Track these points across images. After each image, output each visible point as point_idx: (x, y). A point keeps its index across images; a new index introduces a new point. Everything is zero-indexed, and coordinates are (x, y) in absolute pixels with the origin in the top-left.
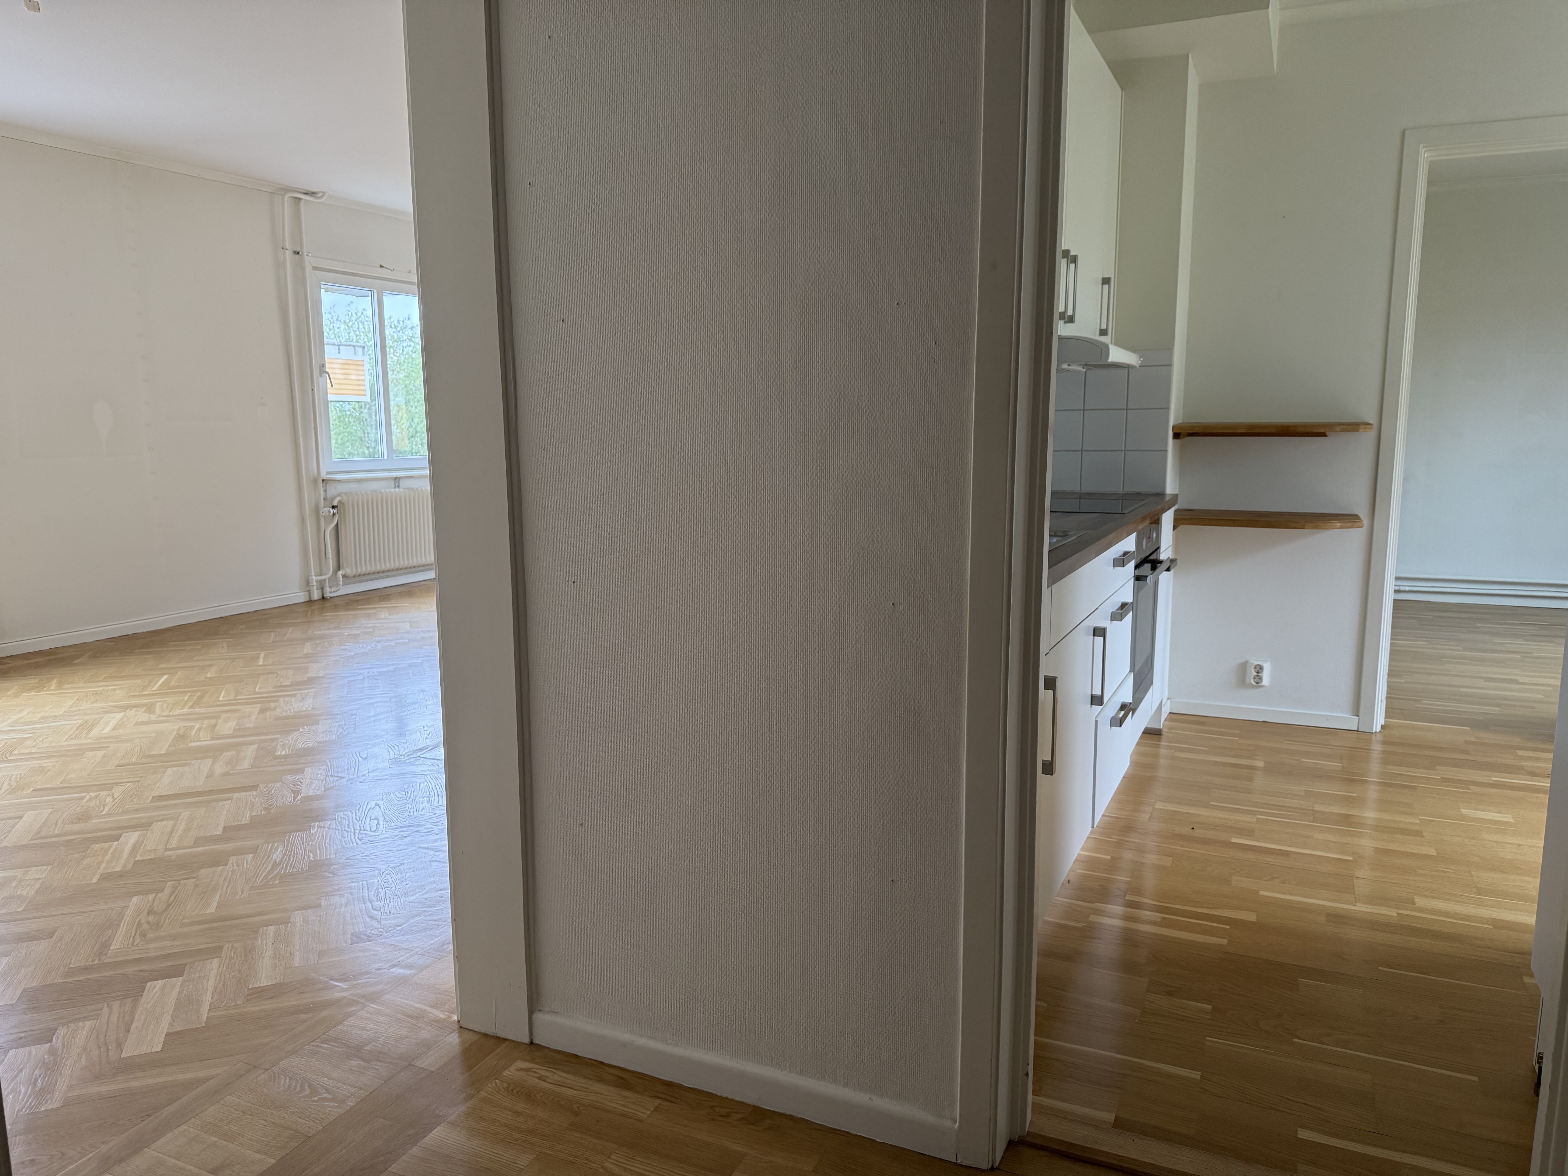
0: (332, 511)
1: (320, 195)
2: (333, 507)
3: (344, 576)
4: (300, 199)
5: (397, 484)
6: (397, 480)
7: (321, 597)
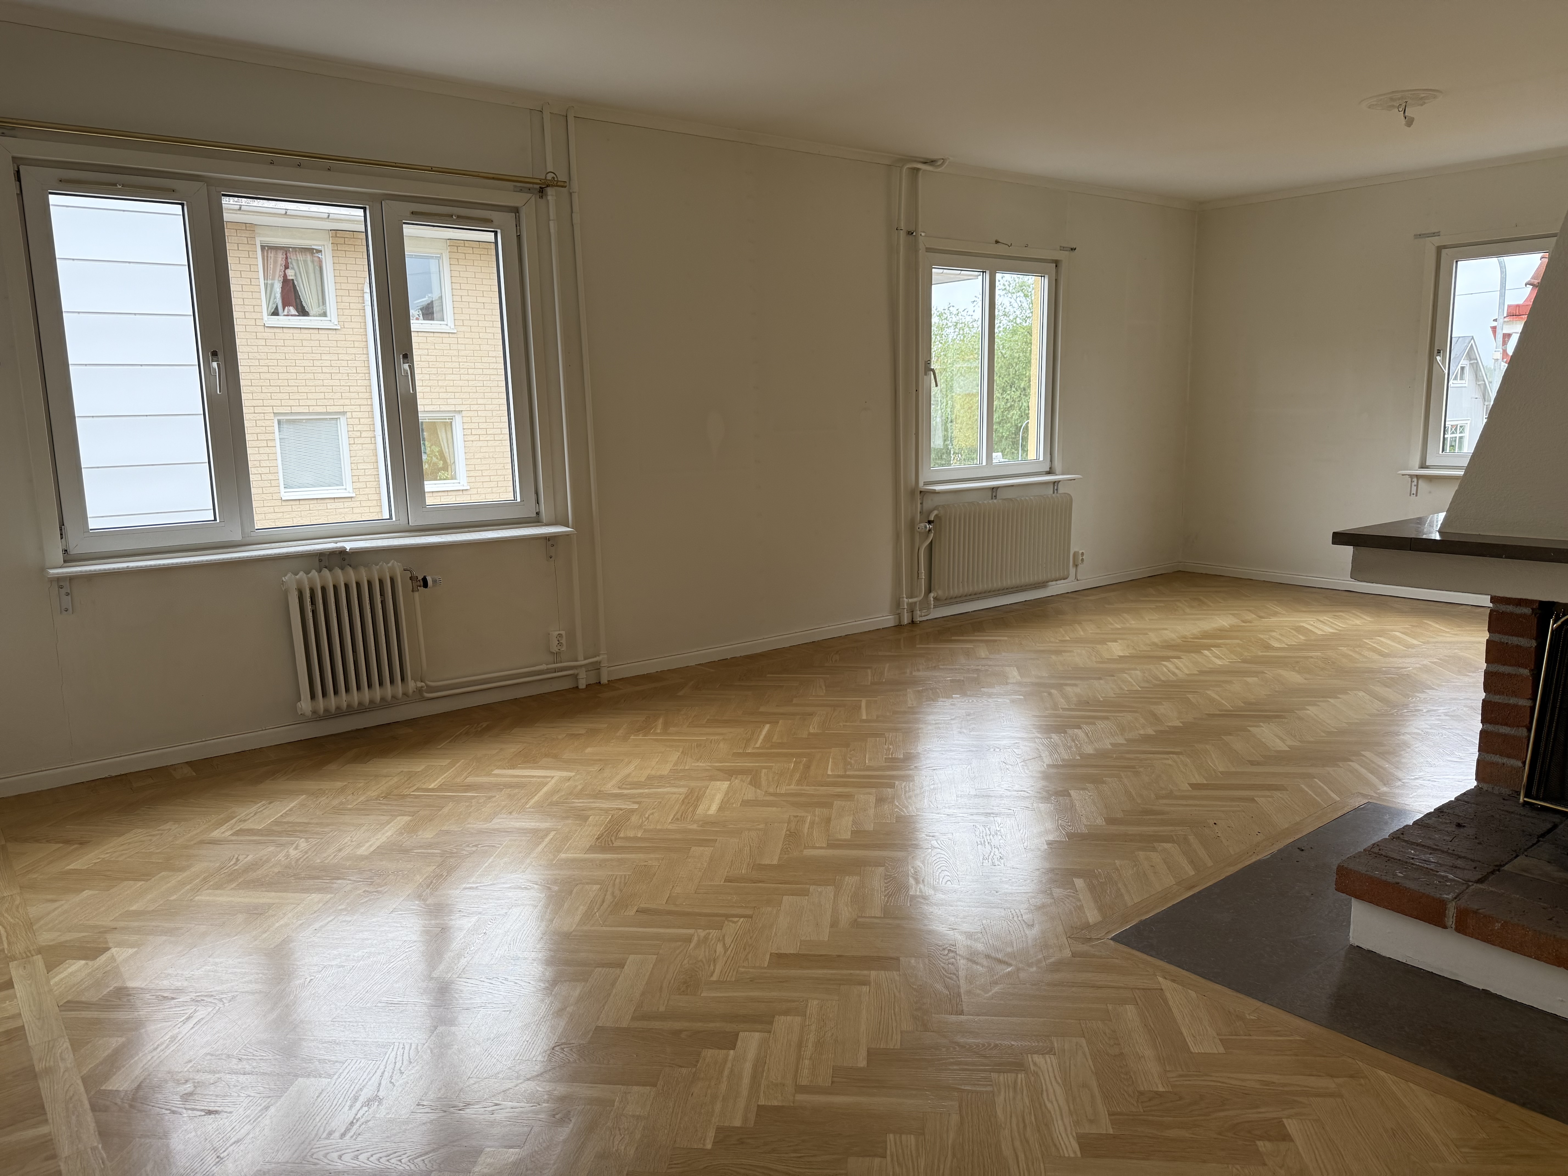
0: (928, 526)
1: (939, 163)
2: (930, 522)
3: (935, 599)
4: (918, 170)
5: (994, 494)
6: (994, 490)
7: (910, 622)
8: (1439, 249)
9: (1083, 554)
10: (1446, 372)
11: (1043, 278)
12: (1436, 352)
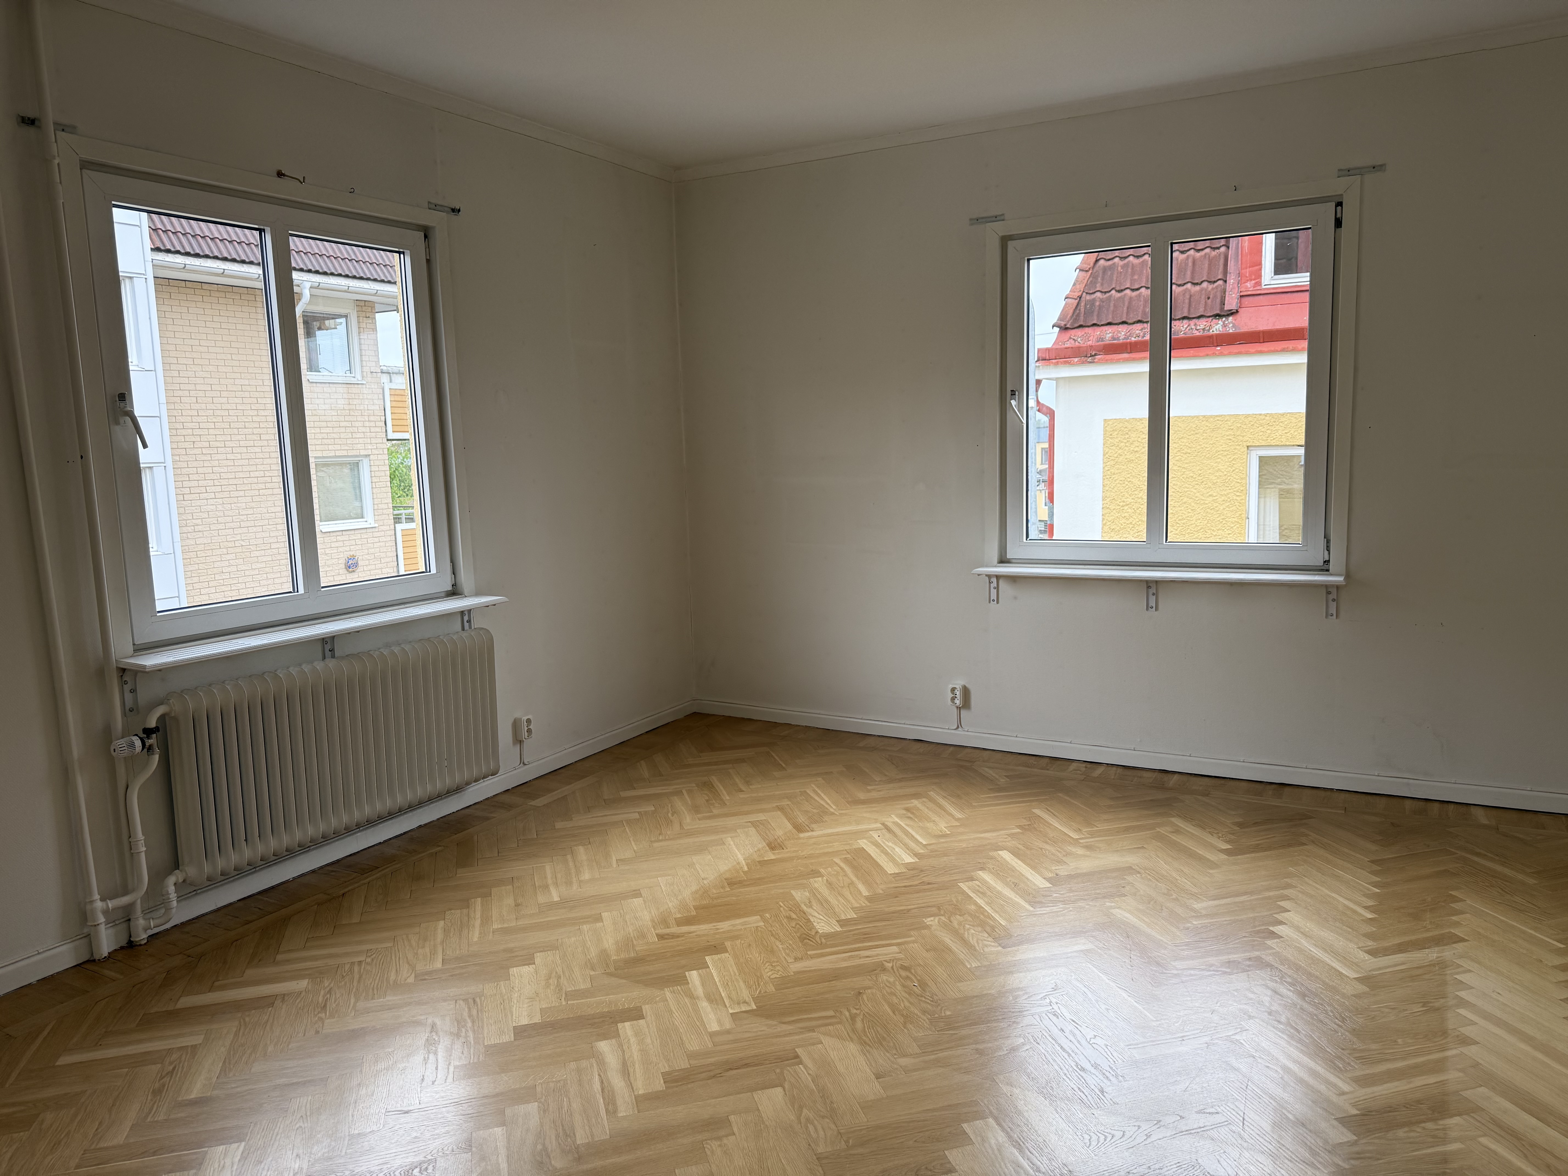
0: (139, 743)
2: (147, 732)
3: (184, 883)
5: (327, 649)
7: (120, 946)
8: (1005, 240)
9: (529, 721)
10: (1025, 421)
11: (402, 256)
12: (1009, 393)
